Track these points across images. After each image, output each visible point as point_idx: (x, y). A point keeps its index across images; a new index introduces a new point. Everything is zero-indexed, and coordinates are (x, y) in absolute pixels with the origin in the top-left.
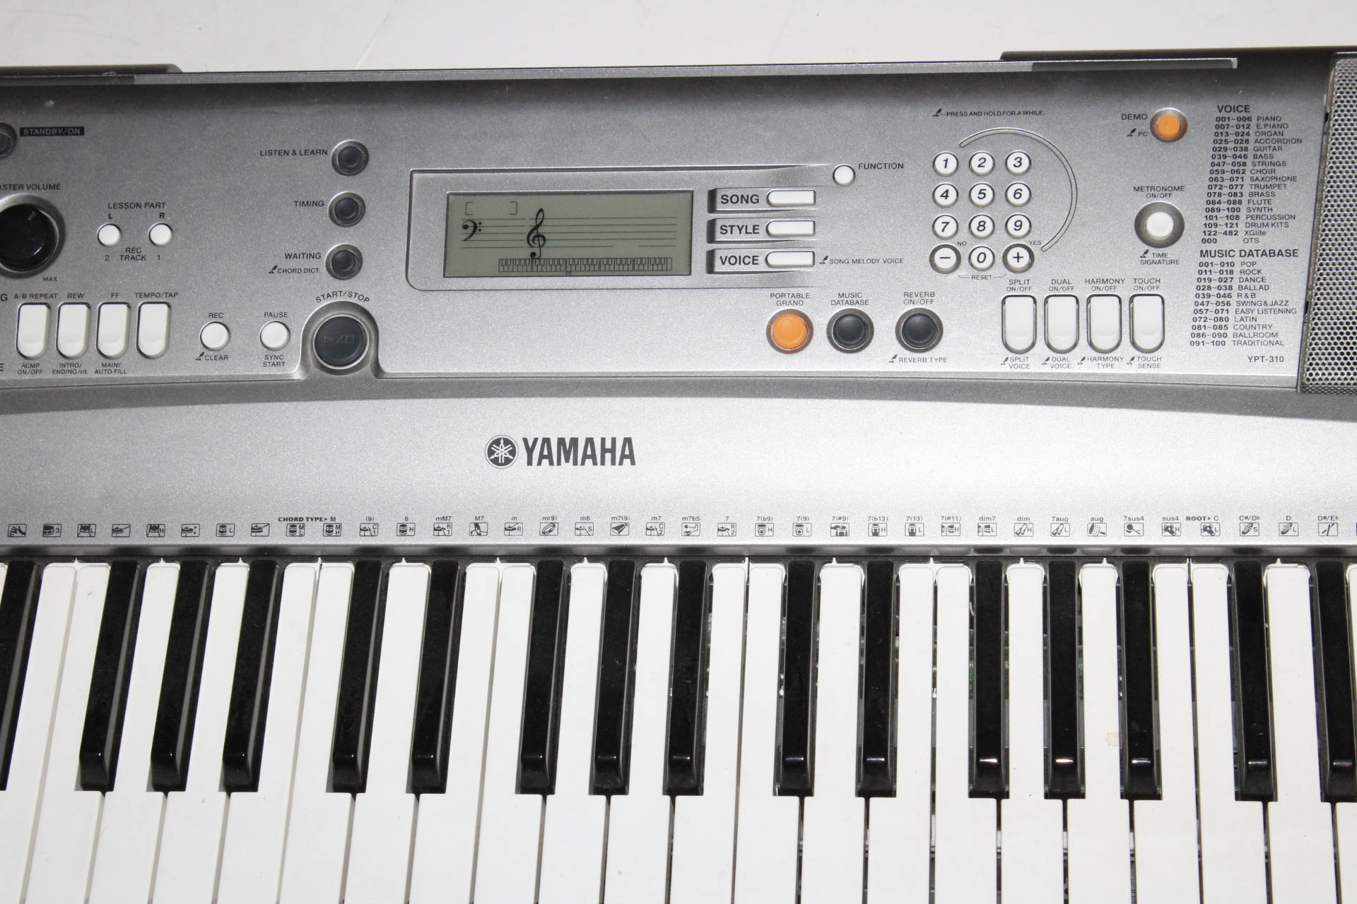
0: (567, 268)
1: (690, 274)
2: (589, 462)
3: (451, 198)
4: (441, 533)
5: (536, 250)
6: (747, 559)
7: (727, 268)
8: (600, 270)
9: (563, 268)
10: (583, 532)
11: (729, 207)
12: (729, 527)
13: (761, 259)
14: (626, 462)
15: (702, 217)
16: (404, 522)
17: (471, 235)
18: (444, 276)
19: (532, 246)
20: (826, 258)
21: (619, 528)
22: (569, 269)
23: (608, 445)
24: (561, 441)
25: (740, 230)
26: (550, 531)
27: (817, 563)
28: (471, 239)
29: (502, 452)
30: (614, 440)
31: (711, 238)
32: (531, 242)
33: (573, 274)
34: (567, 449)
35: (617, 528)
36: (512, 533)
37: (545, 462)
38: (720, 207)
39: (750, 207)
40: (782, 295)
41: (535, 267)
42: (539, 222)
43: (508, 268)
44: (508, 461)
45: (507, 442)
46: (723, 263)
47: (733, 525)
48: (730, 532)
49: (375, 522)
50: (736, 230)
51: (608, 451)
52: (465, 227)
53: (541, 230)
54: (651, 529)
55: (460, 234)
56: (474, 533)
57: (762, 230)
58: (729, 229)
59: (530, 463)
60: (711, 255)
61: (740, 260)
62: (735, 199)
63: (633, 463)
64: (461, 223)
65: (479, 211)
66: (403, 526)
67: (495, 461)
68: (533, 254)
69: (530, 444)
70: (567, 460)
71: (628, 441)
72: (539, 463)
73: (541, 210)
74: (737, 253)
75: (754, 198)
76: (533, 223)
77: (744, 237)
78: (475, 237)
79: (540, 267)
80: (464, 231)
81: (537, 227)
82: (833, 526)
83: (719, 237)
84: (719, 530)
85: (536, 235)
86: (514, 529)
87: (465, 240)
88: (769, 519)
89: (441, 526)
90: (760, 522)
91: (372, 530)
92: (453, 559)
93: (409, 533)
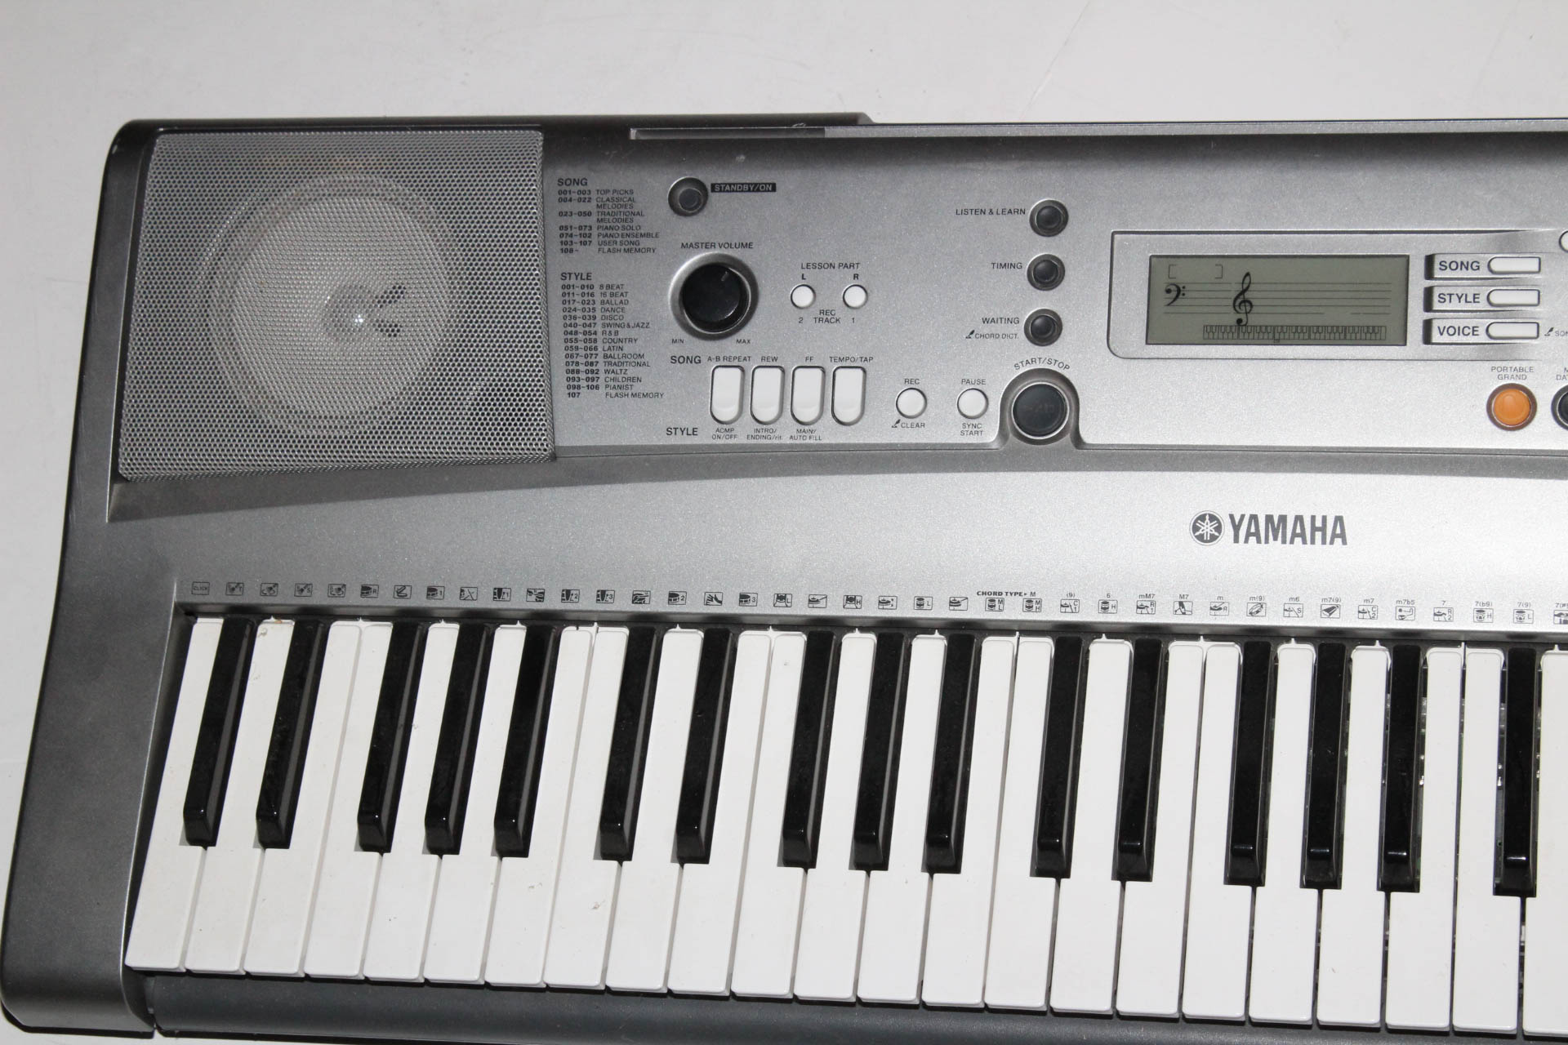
0: (1276, 336)
1: (1405, 344)
2: (1298, 540)
3: (1154, 260)
4: (1144, 611)
5: (1243, 317)
6: (1463, 644)
7: (1446, 338)
8: (1309, 338)
9: (1271, 336)
10: (1292, 614)
11: (1448, 274)
12: (1445, 611)
13: (1482, 331)
14: (1338, 541)
15: (1417, 284)
16: (1106, 599)
17: (1175, 299)
18: (1147, 343)
19: (1238, 313)
20: (1551, 330)
21: (1330, 610)
22: (1277, 336)
23: (1319, 524)
24: (1269, 518)
25: (1460, 298)
26: (1258, 612)
27: (1538, 649)
28: (1175, 303)
29: (1207, 528)
30: (1324, 519)
31: (1428, 307)
32: (1237, 308)
33: (1281, 342)
34: (1276, 527)
35: (1328, 610)
36: (1218, 612)
37: (1253, 539)
38: (1438, 274)
39: (1470, 274)
40: (1504, 369)
41: (1241, 335)
42: (1245, 286)
43: (1213, 335)
44: (1213, 538)
45: (1213, 518)
46: (1442, 334)
47: (1450, 610)
48: (1447, 617)
49: (1076, 598)
50: (1454, 298)
51: (1319, 529)
52: (1168, 291)
53: (1248, 295)
54: (1364, 612)
55: (1162, 299)
56: (1179, 612)
57: (1483, 298)
58: (1447, 298)
59: (1236, 540)
60: (1428, 325)
61: (1460, 331)
62: (1454, 266)
63: (1344, 542)
64: (1164, 287)
65: (1183, 276)
66: (1105, 602)
67: (1201, 538)
68: (1239, 321)
69: (1237, 521)
70: (1275, 539)
71: (1339, 520)
72: (1246, 541)
73: (1248, 274)
74: (1456, 323)
75: (1475, 264)
76: (1239, 288)
77: (1463, 306)
78: (1178, 302)
79: (1246, 335)
80: (1168, 295)
81: (1243, 292)
82: (1557, 613)
83: (1437, 306)
84: (1435, 615)
85: (1242, 301)
86: (1220, 609)
87: (1169, 305)
88: (1488, 604)
89: (1145, 604)
90: (1479, 607)
91: (1073, 607)
92: (1156, 637)
93: (1110, 610)
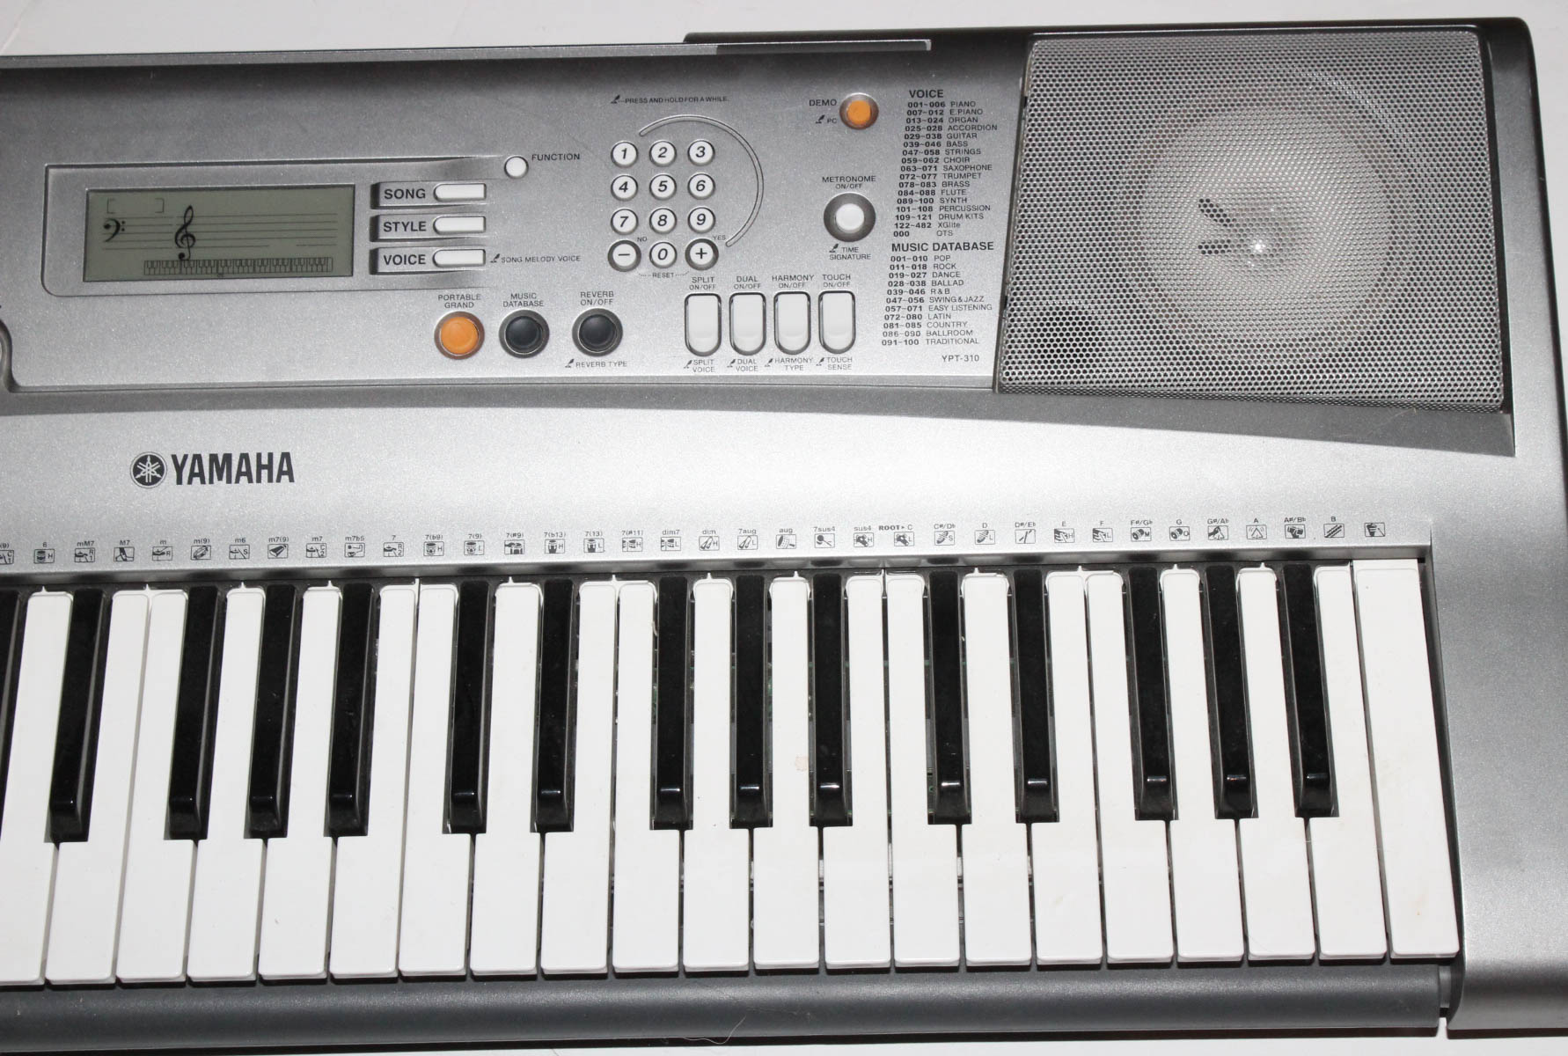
0: (220, 269)
1: (352, 275)
2: (244, 479)
3: (91, 195)
4: (83, 559)
5: (185, 251)
6: (417, 580)
7: (392, 268)
8: (254, 271)
9: (214, 270)
10: (238, 555)
11: (394, 202)
12: (396, 546)
13: (428, 259)
14: (285, 478)
15: (364, 214)
16: (42, 547)
17: (114, 235)
18: (84, 280)
19: (180, 247)
20: (498, 256)
21: (277, 551)
22: (220, 270)
23: (265, 461)
24: (213, 458)
25: (405, 227)
26: (202, 555)
27: (491, 584)
28: (115, 239)
29: (149, 470)
30: (270, 456)
31: (374, 236)
32: (179, 243)
33: (225, 276)
34: (221, 466)
35: (275, 550)
36: (161, 557)
37: (197, 480)
38: (384, 202)
39: (416, 202)
40: (451, 297)
41: (184, 270)
42: (187, 220)
43: (154, 270)
44: (155, 480)
45: (154, 459)
46: (387, 263)
47: (400, 545)
48: (397, 552)
49: (10, 548)
50: (400, 227)
51: (265, 467)
52: (107, 227)
53: (190, 229)
54: (312, 551)
55: (99, 233)
56: (120, 559)
57: (428, 226)
58: (393, 226)
59: (179, 481)
60: (374, 255)
61: (406, 260)
62: (399, 194)
63: (292, 480)
64: (102, 222)
65: (123, 208)
66: (41, 552)
67: (142, 481)
68: (181, 256)
69: (180, 462)
70: (220, 478)
71: (286, 456)
72: (190, 482)
73: (190, 208)
74: (403, 252)
75: (421, 192)
76: (182, 222)
77: (409, 235)
78: (118, 237)
79: (189, 270)
80: (105, 231)
81: (185, 226)
82: (507, 543)
83: (383, 235)
84: (385, 550)
85: (185, 235)
86: (163, 554)
87: (108, 241)
88: (439, 537)
89: (83, 551)
90: (429, 540)
91: (7, 558)
92: (98, 587)
93: (47, 560)
